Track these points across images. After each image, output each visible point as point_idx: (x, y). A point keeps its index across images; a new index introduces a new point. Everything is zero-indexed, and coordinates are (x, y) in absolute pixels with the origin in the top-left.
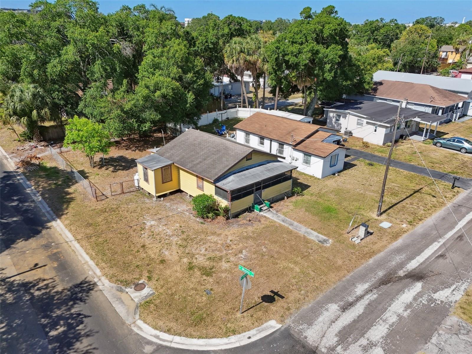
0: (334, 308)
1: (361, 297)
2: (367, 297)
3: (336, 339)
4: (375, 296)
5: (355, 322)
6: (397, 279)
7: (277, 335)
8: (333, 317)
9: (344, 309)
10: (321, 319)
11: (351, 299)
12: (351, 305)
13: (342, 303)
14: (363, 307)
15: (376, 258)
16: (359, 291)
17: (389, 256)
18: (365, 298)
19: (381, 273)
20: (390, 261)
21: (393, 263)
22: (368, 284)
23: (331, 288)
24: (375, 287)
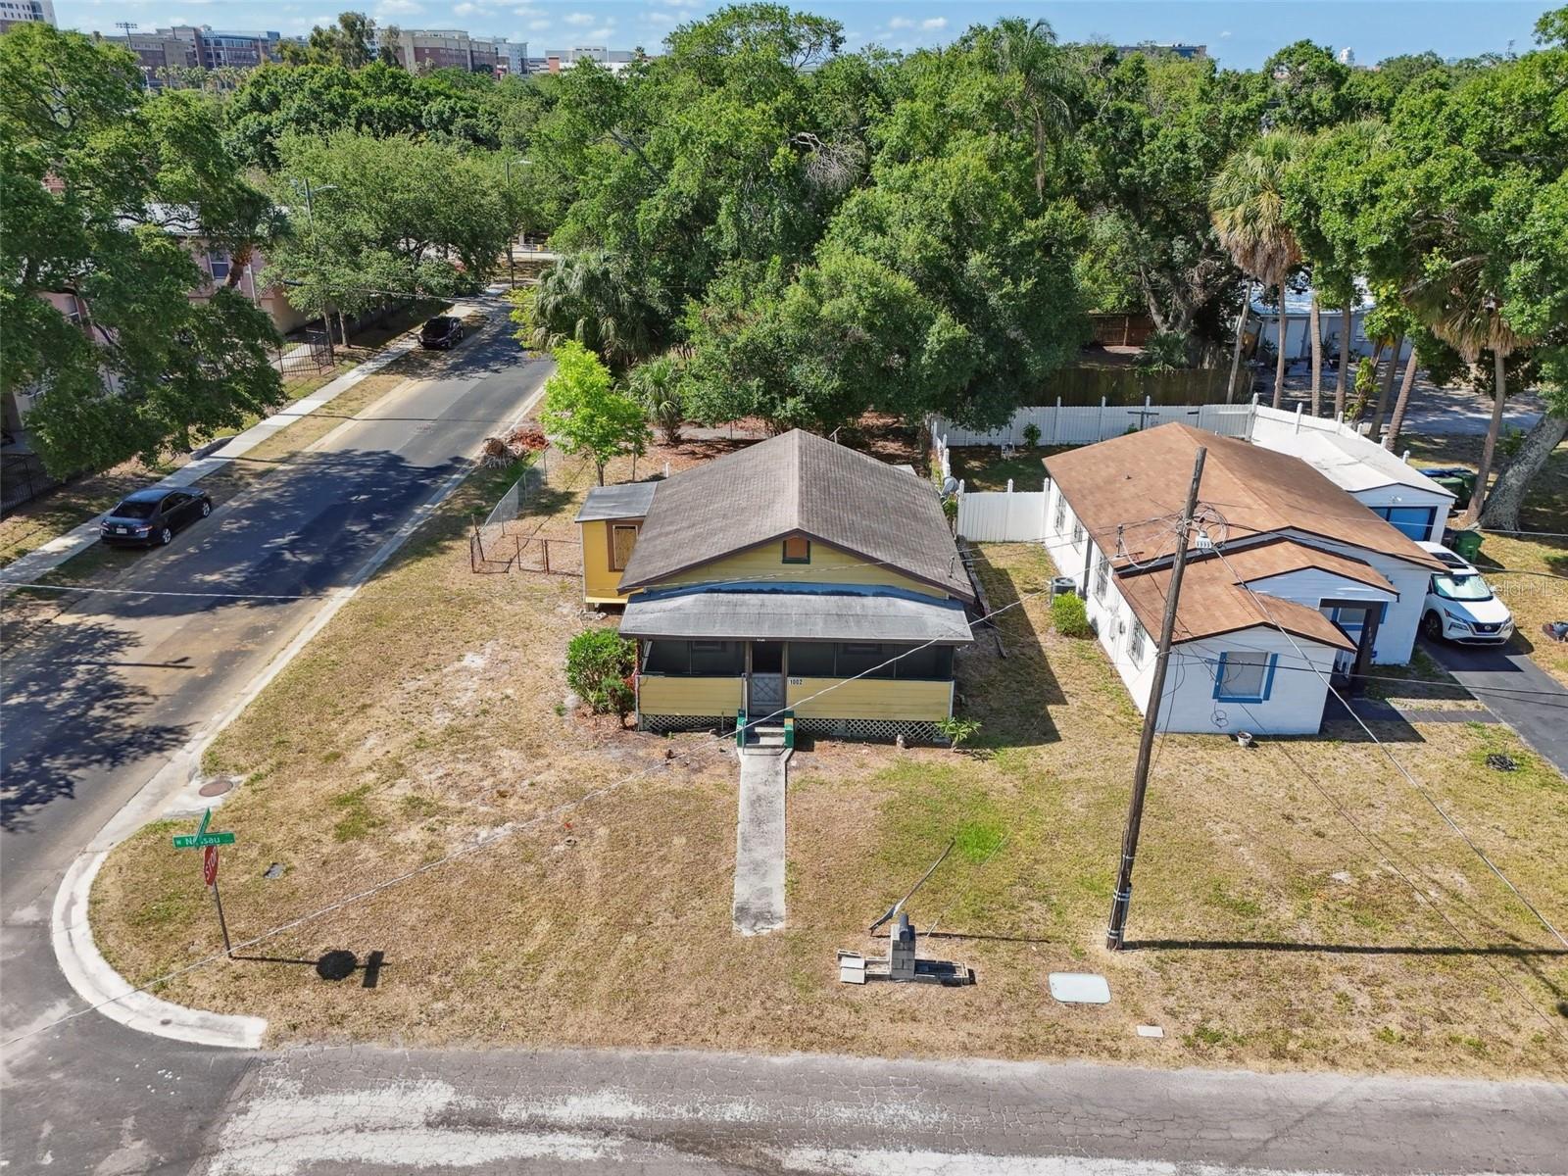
0: (437, 1096)
1: (541, 1127)
2: (562, 1138)
4: (587, 1154)
6: (750, 1162)
7: (214, 1058)
8: (382, 1117)
9: (446, 1121)
10: (352, 1099)
11: (512, 1109)
12: (483, 1123)
13: (471, 1103)
14: (499, 1153)
15: (822, 1060)
16: (575, 1108)
17: (877, 1087)
18: (549, 1138)
19: (736, 1111)
20: (849, 1100)
21: (844, 1114)
22: (639, 1111)
23: (527, 1048)
24: (637, 1133)
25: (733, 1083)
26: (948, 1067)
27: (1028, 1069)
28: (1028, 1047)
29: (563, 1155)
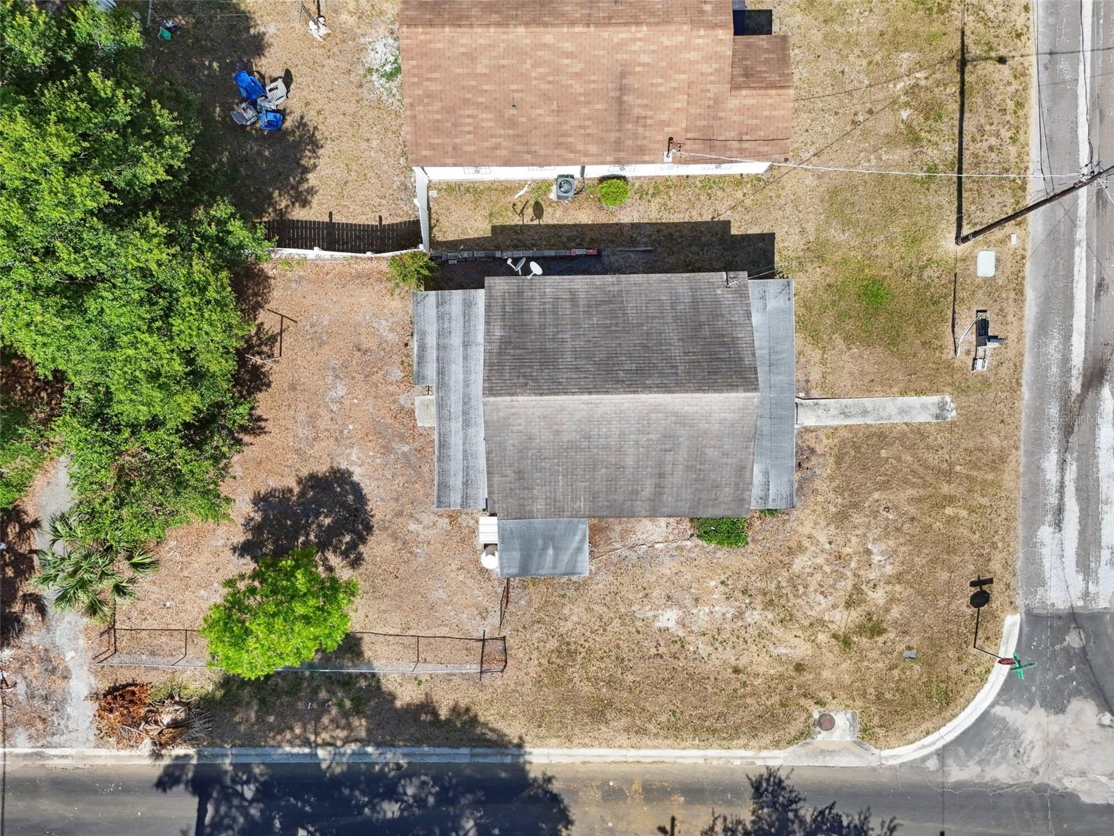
0: (1045, 532)
1: (1062, 486)
2: (1067, 478)
3: (1081, 577)
4: (1074, 467)
5: (1082, 533)
6: (1077, 405)
7: (1026, 629)
8: (1057, 550)
9: (1058, 525)
10: (1047, 564)
11: (1053, 500)
12: (1060, 510)
13: (1049, 517)
14: (1074, 500)
15: (1026, 377)
16: (1052, 475)
17: (1039, 355)
18: (1067, 483)
19: (1054, 411)
20: (1047, 368)
21: (1054, 369)
22: (1054, 450)
23: (1020, 502)
24: (1065, 449)
25: (1038, 414)
26: (1029, 327)
27: (1030, 294)
28: (1020, 292)
29: (1074, 476)
